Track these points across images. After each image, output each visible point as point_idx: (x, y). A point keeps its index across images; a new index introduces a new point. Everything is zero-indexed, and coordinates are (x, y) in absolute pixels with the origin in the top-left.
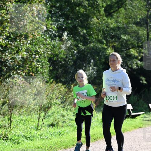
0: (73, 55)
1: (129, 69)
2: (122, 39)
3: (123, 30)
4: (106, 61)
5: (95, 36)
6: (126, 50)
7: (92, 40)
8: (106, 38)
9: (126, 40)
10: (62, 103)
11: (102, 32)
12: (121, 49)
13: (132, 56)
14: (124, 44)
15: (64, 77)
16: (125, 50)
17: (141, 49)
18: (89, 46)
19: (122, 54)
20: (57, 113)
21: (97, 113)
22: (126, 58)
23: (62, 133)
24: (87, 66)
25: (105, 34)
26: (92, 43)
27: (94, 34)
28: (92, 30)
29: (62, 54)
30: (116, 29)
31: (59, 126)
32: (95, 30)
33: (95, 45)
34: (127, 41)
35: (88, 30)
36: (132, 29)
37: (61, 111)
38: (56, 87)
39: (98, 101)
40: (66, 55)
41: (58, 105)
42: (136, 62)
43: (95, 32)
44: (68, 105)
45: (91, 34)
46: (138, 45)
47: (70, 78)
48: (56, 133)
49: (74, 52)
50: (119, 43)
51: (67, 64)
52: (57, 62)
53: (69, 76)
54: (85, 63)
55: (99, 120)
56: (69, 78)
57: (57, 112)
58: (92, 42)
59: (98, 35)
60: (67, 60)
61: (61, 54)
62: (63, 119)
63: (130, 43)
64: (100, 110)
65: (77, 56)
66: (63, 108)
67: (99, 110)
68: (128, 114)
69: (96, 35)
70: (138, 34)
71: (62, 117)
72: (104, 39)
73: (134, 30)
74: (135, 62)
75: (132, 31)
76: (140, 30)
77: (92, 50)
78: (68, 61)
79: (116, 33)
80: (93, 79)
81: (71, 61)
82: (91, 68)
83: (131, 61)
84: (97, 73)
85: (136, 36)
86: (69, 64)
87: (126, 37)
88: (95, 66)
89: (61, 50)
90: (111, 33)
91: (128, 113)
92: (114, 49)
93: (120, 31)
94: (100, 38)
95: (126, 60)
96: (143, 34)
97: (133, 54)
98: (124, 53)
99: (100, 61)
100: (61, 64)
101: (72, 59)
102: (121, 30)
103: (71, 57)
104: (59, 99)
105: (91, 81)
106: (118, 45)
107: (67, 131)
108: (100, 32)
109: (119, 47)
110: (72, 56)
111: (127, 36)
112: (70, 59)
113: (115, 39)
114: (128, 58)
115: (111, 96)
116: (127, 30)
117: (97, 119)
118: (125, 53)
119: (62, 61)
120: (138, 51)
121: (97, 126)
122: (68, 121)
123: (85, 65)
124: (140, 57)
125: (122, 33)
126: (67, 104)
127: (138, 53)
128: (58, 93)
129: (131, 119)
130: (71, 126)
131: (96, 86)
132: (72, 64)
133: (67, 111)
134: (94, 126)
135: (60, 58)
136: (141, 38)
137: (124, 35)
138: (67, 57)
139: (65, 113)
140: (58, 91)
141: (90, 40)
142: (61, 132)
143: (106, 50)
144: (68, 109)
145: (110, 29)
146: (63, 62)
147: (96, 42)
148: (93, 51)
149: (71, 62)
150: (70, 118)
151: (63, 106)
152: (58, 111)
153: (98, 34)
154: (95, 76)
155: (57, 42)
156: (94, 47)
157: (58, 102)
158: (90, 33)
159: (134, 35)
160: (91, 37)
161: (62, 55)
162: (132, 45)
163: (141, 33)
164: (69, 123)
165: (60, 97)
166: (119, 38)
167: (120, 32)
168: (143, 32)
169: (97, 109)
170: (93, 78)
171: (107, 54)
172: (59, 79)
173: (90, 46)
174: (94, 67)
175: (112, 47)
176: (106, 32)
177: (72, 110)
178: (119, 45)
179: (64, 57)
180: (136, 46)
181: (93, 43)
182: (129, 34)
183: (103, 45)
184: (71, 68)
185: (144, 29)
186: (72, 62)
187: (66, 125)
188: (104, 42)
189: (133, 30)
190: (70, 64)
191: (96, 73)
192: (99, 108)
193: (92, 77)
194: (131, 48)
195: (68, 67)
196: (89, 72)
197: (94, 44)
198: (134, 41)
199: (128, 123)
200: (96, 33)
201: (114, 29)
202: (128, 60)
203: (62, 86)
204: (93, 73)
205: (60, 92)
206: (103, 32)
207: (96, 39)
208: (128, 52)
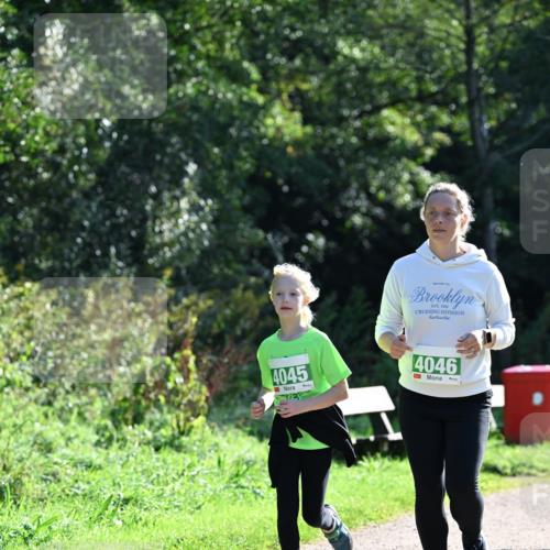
0: (96, 138)
1: (378, 211)
2: (340, 58)
3: (345, 13)
4: (258, 167)
5: (204, 44)
6: (360, 116)
7: (189, 63)
8: (260, 54)
9: (362, 64)
10: (36, 380)
11: (238, 23)
12: (336, 107)
13: (392, 144)
14: (349, 86)
15: (49, 250)
16: (355, 113)
17: (433, 109)
18: (177, 93)
19: (343, 134)
20: (12, 433)
21: (217, 429)
22: (361, 153)
23: (42, 534)
24: (166, 195)
25: (256, 34)
26: (189, 77)
27: (200, 34)
28: (188, 16)
29: (40, 131)
30: (310, 6)
31: (24, 498)
32: (207, 13)
33: (203, 88)
34: (363, 70)
35: (169, 15)
36: (390, 11)
37: (33, 423)
38: (7, 302)
39: (220, 373)
40: (59, 139)
41: (17, 391)
42: (411, 174)
43: (204, 23)
44: (67, 392)
45: (187, 32)
46: (420, 91)
47: (77, 255)
48: (11, 533)
49: (98, 121)
50: (327, 79)
51: (63, 184)
52: (15, 174)
53: (77, 244)
54: (156, 181)
55: (226, 468)
56: (73, 256)
57: (15, 425)
58: (190, 72)
59: (220, 41)
60: (65, 162)
61: (32, 131)
62: (42, 460)
63: (379, 79)
64: (231, 414)
65: (115, 144)
66: (46, 408)
67: (226, 416)
68: (372, 438)
69: (209, 38)
70: (421, 34)
71: (41, 450)
72: (253, 60)
73: (402, 17)
74: (406, 177)
75: (391, 21)
76: (431, 18)
77: (189, 114)
78: (70, 167)
79: (312, 31)
80: (195, 260)
81: (84, 168)
82: (184, 203)
83: (384, 170)
84: (213, 227)
85: (411, 45)
86: (71, 186)
87: (363, 50)
88: (203, 194)
89: (32, 113)
90: (287, 32)
91: (370, 430)
92: (303, 111)
93: (331, 18)
94: (230, 53)
95: (361, 166)
96: (444, 35)
97: (396, 138)
98: (351, 130)
99: (231, 167)
100: (32, 182)
101: (90, 160)
102: (338, 16)
103: (85, 150)
104: (24, 358)
105: (184, 272)
106: (321, 87)
107: (66, 521)
108: (231, 22)
109: (325, 98)
110: (87, 145)
111: (364, 43)
112: (77, 160)
113: (305, 62)
114: (373, 155)
115: (436, 359)
116: (363, 15)
117: (215, 463)
118: (357, 132)
119: (40, 170)
120: (420, 118)
121: (215, 497)
122: (67, 473)
123: (153, 189)
124: (429, 152)
125: (342, 31)
126: (62, 385)
127: (420, 132)
128: (21, 333)
129: (387, 462)
130: (85, 495)
131: (211, 298)
132: (88, 184)
133: (66, 422)
134: (201, 499)
135: (27, 153)
136: (435, 56)
137: (351, 40)
138: (62, 150)
139: (53, 430)
140: (21, 319)
141: (179, 66)
142: (34, 528)
143: (262, 112)
144: (71, 411)
145: (279, 8)
146: (46, 175)
147: (211, 72)
148: (195, 117)
149: (84, 174)
150: (80, 456)
151: (43, 398)
152: (19, 422)
153: (221, 33)
154: (206, 243)
155: (15, 70)
156: (200, 97)
157: (17, 376)
158: (182, 27)
159: (401, 42)
160: (185, 48)
161: (37, 138)
162: (388, 90)
163: (435, 29)
164: (76, 481)
165: (29, 353)
166: (327, 56)
167: (328, 22)
168: (444, 27)
169: (215, 410)
170: (198, 252)
171: (264, 136)
172: (23, 261)
173: (180, 94)
174: (202, 202)
175: (291, 97)
176: (260, 26)
177: (87, 415)
178: (326, 90)
179: (50, 147)
180: (414, 93)
181: (194, 80)
182: (374, 35)
183: (244, 90)
184: (85, 203)
185: (448, 11)
186: (92, 176)
187: (59, 490)
188: (249, 74)
189: (395, 17)
190: (82, 182)
191: (209, 229)
192: (227, 406)
193: (189, 249)
194: (386, 106)
195: (68, 200)
196: (176, 225)
197: (200, 83)
198: (403, 70)
199: (369, 480)
200: (209, 27)
201: (302, 8)
202: (368, 164)
203: (38, 294)
204: (193, 231)
205: (28, 327)
206: (244, 22)
207: (208, 57)
208: (370, 126)
